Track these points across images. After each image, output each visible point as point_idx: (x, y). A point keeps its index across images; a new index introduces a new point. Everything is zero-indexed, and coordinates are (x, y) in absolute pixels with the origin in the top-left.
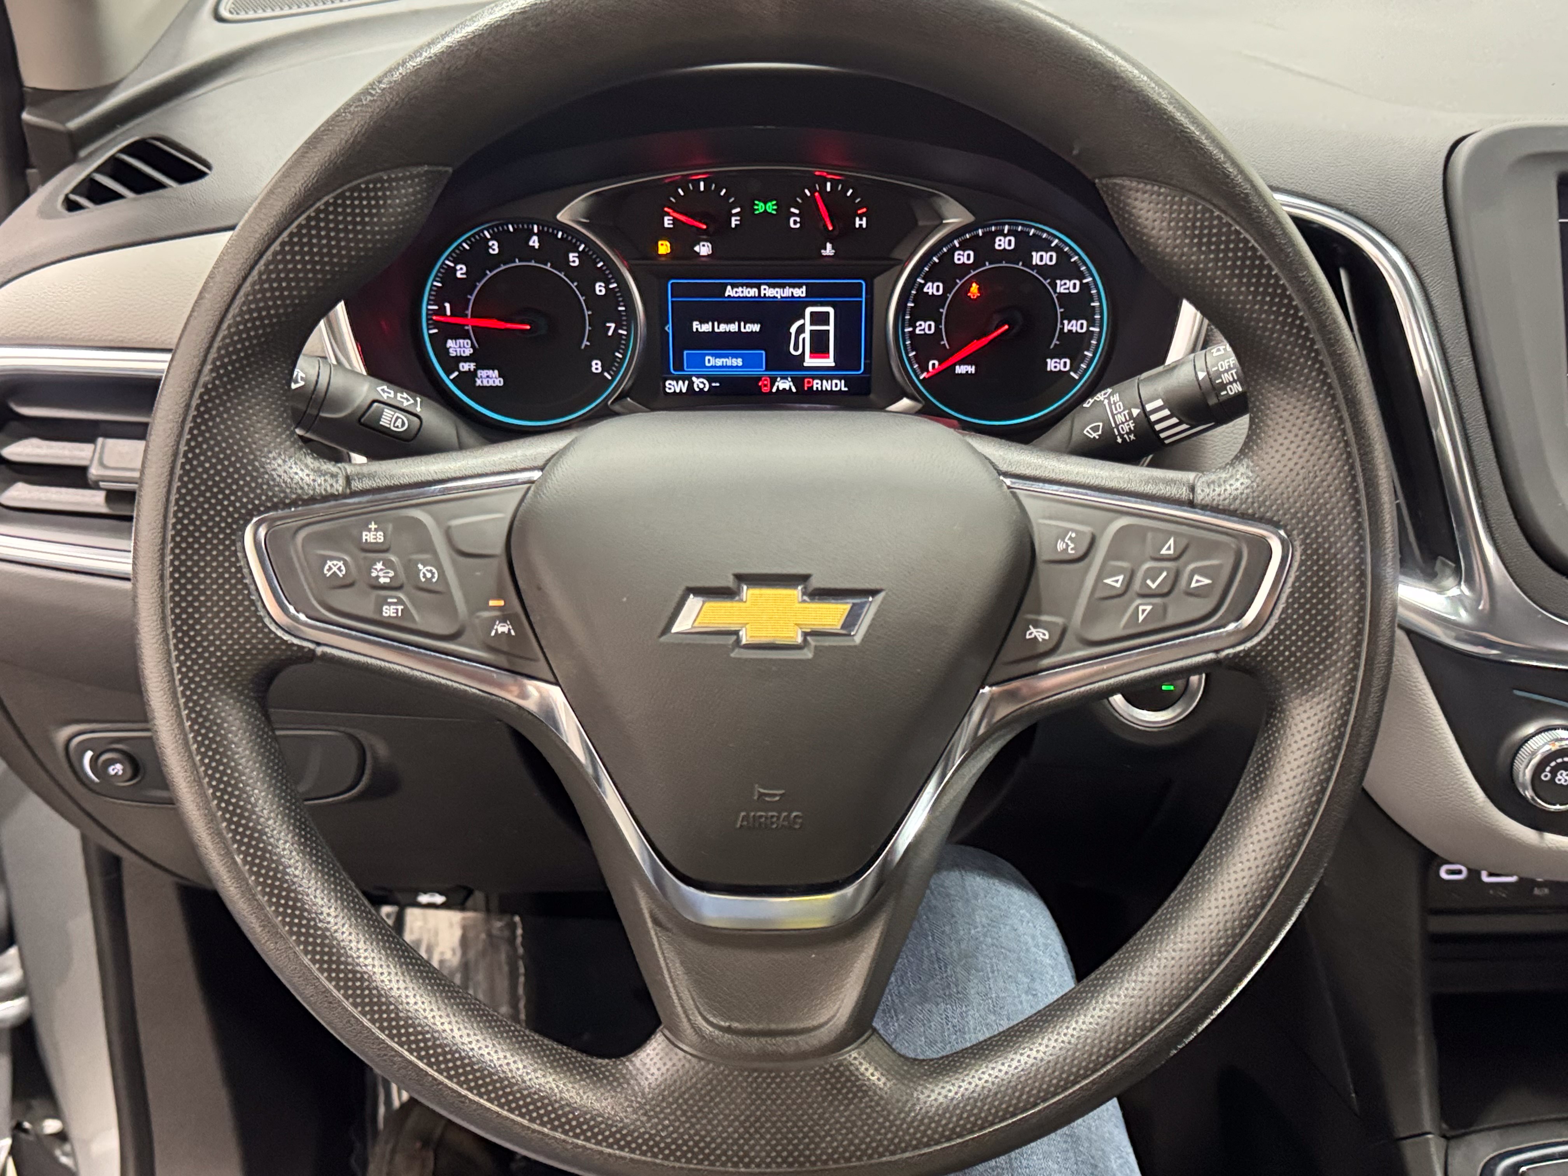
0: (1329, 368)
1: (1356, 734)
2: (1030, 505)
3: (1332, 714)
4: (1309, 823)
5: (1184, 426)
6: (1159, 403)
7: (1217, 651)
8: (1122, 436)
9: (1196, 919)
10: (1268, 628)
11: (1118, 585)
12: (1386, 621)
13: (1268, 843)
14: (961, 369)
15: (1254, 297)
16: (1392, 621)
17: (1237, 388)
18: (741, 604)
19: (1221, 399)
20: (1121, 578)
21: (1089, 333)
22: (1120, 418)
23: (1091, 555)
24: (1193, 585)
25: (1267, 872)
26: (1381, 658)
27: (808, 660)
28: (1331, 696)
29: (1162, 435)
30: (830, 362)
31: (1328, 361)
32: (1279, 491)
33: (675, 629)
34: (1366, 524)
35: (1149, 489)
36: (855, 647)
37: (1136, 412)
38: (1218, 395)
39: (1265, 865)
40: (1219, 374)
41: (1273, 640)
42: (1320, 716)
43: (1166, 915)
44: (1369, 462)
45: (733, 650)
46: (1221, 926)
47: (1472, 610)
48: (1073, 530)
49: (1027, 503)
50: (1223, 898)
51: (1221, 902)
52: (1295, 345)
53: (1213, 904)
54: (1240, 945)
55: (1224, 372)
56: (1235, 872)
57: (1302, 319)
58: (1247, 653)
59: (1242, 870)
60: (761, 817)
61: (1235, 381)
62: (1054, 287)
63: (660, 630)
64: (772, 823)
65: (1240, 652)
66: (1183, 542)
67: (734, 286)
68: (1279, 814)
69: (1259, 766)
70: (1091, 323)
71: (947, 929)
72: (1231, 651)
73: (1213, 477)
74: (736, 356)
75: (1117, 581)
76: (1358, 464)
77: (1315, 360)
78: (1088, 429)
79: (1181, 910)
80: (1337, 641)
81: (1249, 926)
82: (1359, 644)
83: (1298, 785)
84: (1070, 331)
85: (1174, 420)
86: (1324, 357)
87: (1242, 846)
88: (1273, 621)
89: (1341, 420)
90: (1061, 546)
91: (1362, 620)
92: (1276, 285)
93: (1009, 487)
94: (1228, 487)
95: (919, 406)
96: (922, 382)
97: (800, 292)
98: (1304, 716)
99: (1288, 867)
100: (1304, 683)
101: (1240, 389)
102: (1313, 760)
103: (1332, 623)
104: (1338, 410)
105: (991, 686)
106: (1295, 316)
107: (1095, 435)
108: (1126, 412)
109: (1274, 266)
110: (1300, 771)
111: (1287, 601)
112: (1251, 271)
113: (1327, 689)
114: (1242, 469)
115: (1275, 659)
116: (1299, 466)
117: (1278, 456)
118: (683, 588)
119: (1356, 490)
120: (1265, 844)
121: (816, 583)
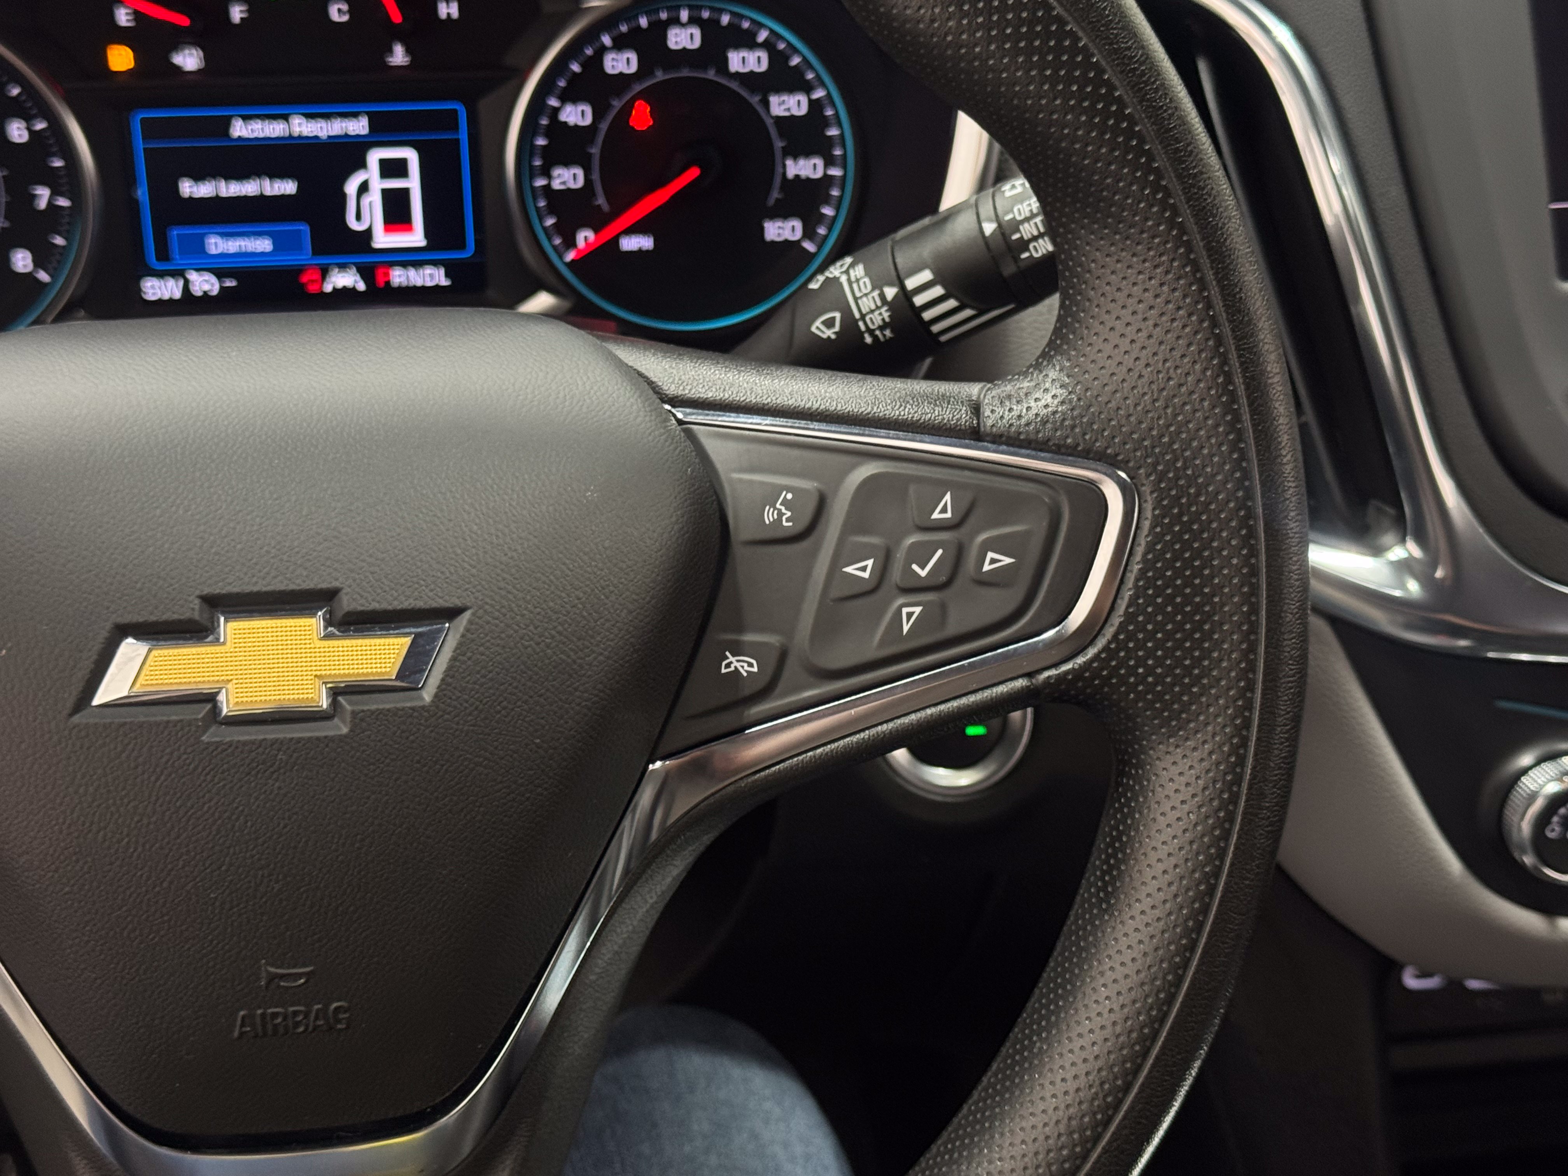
0: (1178, 199)
1: (1256, 794)
2: (715, 448)
3: (1218, 764)
4: (1192, 948)
5: (968, 313)
6: (926, 276)
7: (1030, 675)
8: (871, 332)
9: (1022, 1117)
10: (1109, 632)
11: (866, 575)
12: (1291, 607)
13: (1129, 983)
14: (631, 243)
15: (1053, 87)
16: (1302, 609)
17: (1044, 247)
18: (218, 649)
19: (1022, 265)
20: (870, 563)
21: (827, 180)
22: (867, 304)
23: (820, 527)
24: (987, 567)
25: (1130, 1032)
26: (1289, 669)
27: (342, 738)
28: (1214, 735)
29: (936, 328)
30: (416, 238)
31: (1176, 187)
32: (1113, 405)
33: (99, 699)
34: (1253, 454)
35: (908, 412)
36: (423, 708)
37: (890, 292)
38: (1016, 259)
39: (1126, 1019)
40: (1016, 225)
41: (1118, 650)
42: (1199, 768)
43: (974, 1114)
44: (1250, 350)
45: (205, 729)
46: (1062, 1128)
47: (1426, 580)
48: (789, 489)
49: (713, 447)
50: (1063, 1080)
51: (1060, 1087)
52: (1124, 163)
53: (1049, 1091)
54: (1094, 1156)
55: (1022, 222)
56: (1080, 1035)
57: (1130, 118)
58: (1077, 673)
59: (1091, 1031)
60: (275, 1015)
61: (1041, 235)
62: (766, 104)
63: (70, 704)
64: (297, 1024)
65: (1067, 673)
66: (968, 497)
67: (246, 118)
68: (1143, 935)
69: (1109, 856)
70: (829, 161)
71: (646, 1149)
72: (1053, 672)
73: (1009, 388)
74: (259, 234)
75: (864, 569)
76: (1233, 356)
77: (1156, 187)
78: (818, 323)
79: (999, 1105)
80: (1217, 645)
81: (1107, 1123)
82: (1252, 648)
83: (1170, 884)
84: (797, 177)
85: (952, 303)
86: (1170, 181)
87: (1089, 991)
88: (1116, 620)
89: (1203, 286)
90: (769, 516)
91: (1254, 610)
92: (1087, 64)
93: (680, 422)
94: (1033, 404)
95: (566, 305)
96: (571, 265)
97: (359, 127)
98: (1174, 770)
99: (1162, 1020)
100: (1170, 718)
101: (1050, 248)
102: (1191, 843)
103: (1209, 616)
104: (1196, 268)
105: (663, 759)
106: (1120, 116)
107: (829, 333)
108: (876, 293)
109: (1080, 34)
110: (1173, 861)
111: (1136, 586)
112: (1045, 42)
113: (1207, 724)
114: (1053, 374)
115: (1123, 681)
116: (1143, 362)
117: (1108, 348)
118: (109, 625)
119: (1233, 397)
120: (1124, 985)
121: (347, 603)
